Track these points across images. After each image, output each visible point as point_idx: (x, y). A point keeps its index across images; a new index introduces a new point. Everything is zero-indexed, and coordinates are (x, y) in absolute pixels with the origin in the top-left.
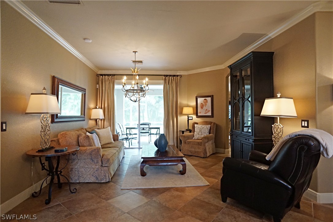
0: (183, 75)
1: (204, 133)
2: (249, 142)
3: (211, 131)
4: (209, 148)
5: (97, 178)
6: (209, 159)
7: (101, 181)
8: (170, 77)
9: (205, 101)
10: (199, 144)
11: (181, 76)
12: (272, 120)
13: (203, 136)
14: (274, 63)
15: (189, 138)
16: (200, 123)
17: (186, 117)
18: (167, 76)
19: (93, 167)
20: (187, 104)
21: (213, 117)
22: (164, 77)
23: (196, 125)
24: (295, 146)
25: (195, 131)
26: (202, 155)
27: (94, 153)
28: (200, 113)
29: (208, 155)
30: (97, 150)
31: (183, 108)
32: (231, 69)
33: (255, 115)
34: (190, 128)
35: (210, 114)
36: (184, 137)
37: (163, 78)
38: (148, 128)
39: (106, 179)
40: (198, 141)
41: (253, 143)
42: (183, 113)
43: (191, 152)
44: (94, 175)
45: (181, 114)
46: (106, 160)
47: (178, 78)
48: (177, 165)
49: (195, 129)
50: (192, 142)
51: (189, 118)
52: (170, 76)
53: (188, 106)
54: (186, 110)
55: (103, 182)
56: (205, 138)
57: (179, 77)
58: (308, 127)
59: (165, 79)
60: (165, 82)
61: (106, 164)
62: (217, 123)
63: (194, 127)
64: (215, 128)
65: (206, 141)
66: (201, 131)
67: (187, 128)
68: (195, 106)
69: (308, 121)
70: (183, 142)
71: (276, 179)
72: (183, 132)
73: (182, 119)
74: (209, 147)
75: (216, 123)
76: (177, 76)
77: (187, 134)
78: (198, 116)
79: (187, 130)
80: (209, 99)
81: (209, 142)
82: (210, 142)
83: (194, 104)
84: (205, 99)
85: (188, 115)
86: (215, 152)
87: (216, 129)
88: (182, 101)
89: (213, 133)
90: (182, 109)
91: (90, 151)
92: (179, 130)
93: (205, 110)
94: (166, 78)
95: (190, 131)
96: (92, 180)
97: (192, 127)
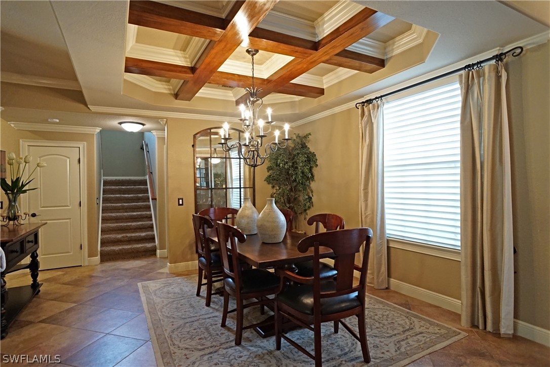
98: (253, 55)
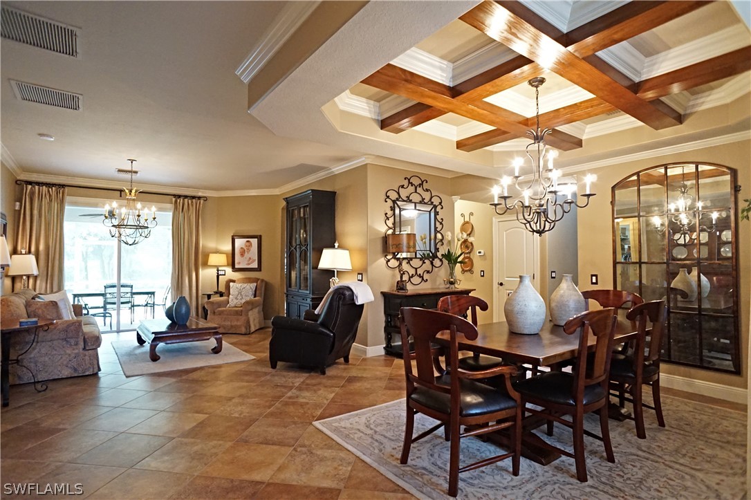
0: (209, 197)
1: (246, 296)
2: (307, 302)
3: (257, 292)
4: (254, 320)
5: (75, 370)
6: (253, 336)
7: (84, 373)
8: (186, 200)
9: (248, 244)
10: (238, 313)
11: (206, 199)
12: (330, 273)
13: (243, 301)
14: (336, 203)
15: (219, 304)
16: (238, 280)
17: (215, 271)
18: (179, 196)
19: (67, 351)
20: (216, 249)
21: (260, 270)
22: (174, 199)
23: (231, 284)
24: (335, 297)
25: (229, 294)
26: (243, 330)
27: (72, 328)
28: (239, 263)
29: (253, 329)
30: (77, 324)
31: (208, 256)
32: (288, 203)
33: (313, 268)
34: (222, 289)
35: (255, 265)
36: (212, 303)
37: (172, 199)
38: (129, 294)
39: (93, 368)
40: (237, 309)
41: (311, 303)
42: (209, 264)
43: (224, 328)
44: (69, 365)
45: (205, 264)
46: (93, 339)
47: (200, 203)
48: (208, 339)
49: (231, 290)
50: (226, 311)
51: (220, 273)
52: (186, 197)
53: (217, 252)
54: (214, 259)
55: (87, 373)
56: (247, 303)
57: (202, 201)
58: (361, 281)
59: (176, 202)
60: (176, 208)
61: (93, 345)
62: (268, 281)
63: (228, 287)
64: (263, 287)
65: (250, 307)
66: (240, 293)
67: (216, 290)
68: (231, 252)
69: (362, 274)
70: (211, 312)
71: (320, 329)
72: (209, 296)
73: (207, 275)
74: (255, 317)
75: (266, 279)
76: (199, 198)
77: (216, 298)
78: (235, 269)
79: (216, 293)
80: (254, 241)
81: (254, 310)
82: (256, 310)
83: (228, 248)
84: (248, 241)
85: (217, 267)
86: (263, 326)
87: (266, 289)
88: (207, 242)
89: (261, 297)
90: (206, 256)
91: (65, 325)
92: (200, 294)
93: (248, 259)
94: (178, 200)
95: (222, 295)
96: (66, 373)
97: (226, 288)
98: (537, 87)
